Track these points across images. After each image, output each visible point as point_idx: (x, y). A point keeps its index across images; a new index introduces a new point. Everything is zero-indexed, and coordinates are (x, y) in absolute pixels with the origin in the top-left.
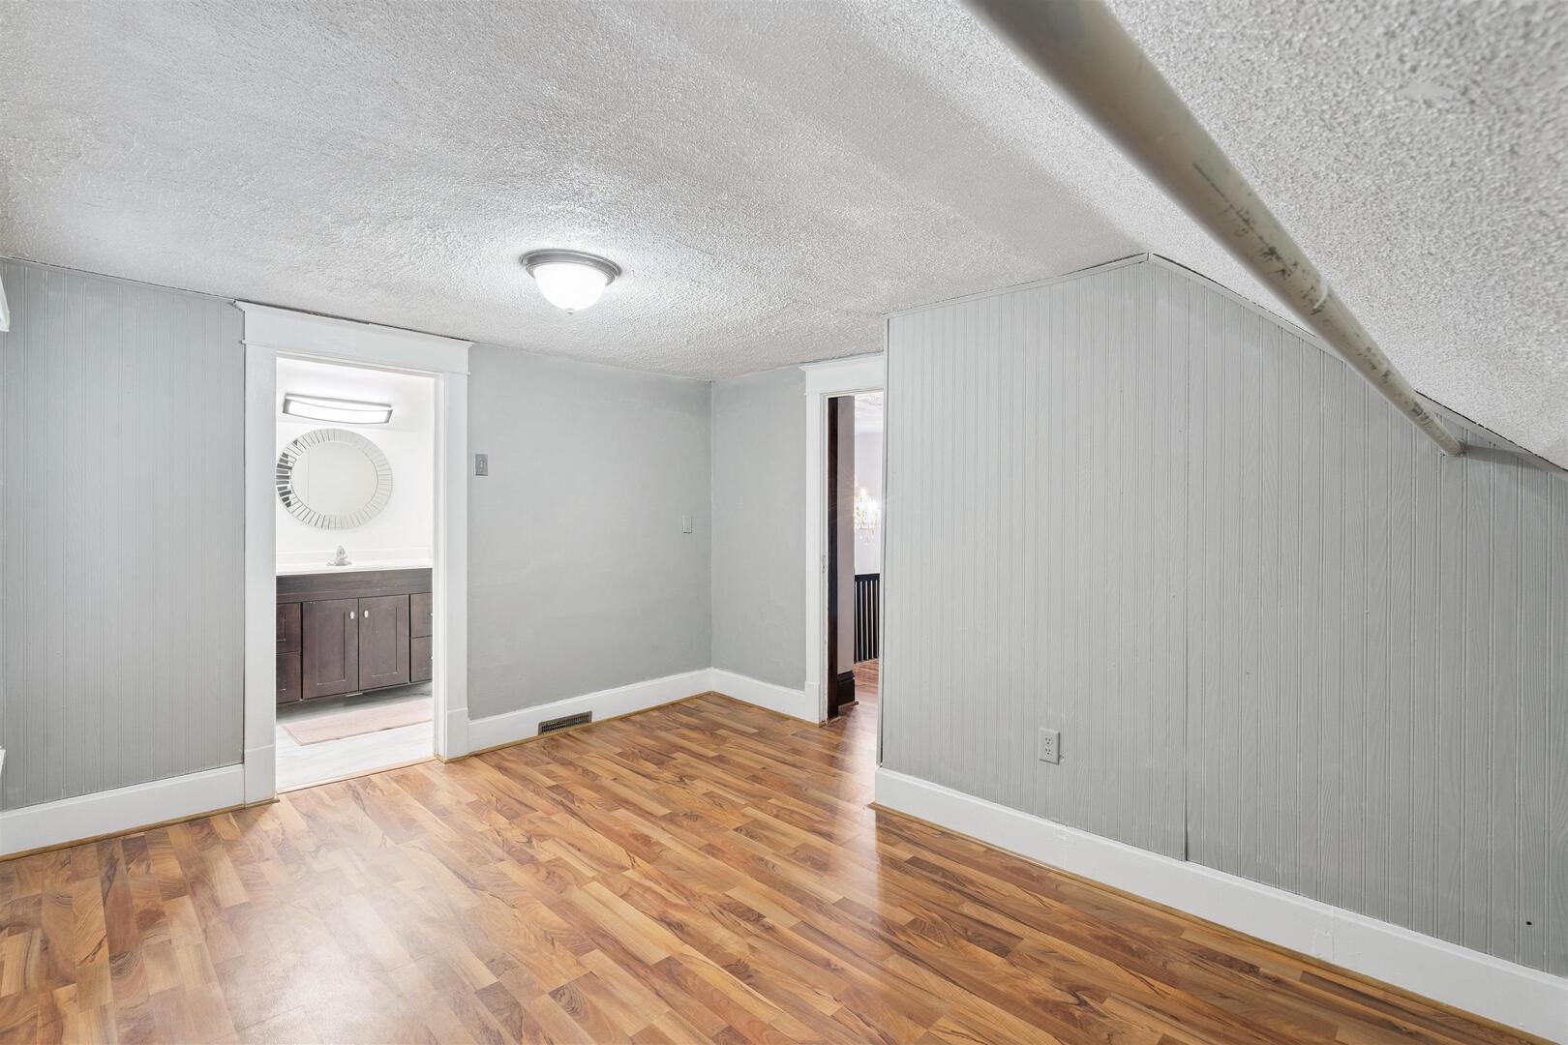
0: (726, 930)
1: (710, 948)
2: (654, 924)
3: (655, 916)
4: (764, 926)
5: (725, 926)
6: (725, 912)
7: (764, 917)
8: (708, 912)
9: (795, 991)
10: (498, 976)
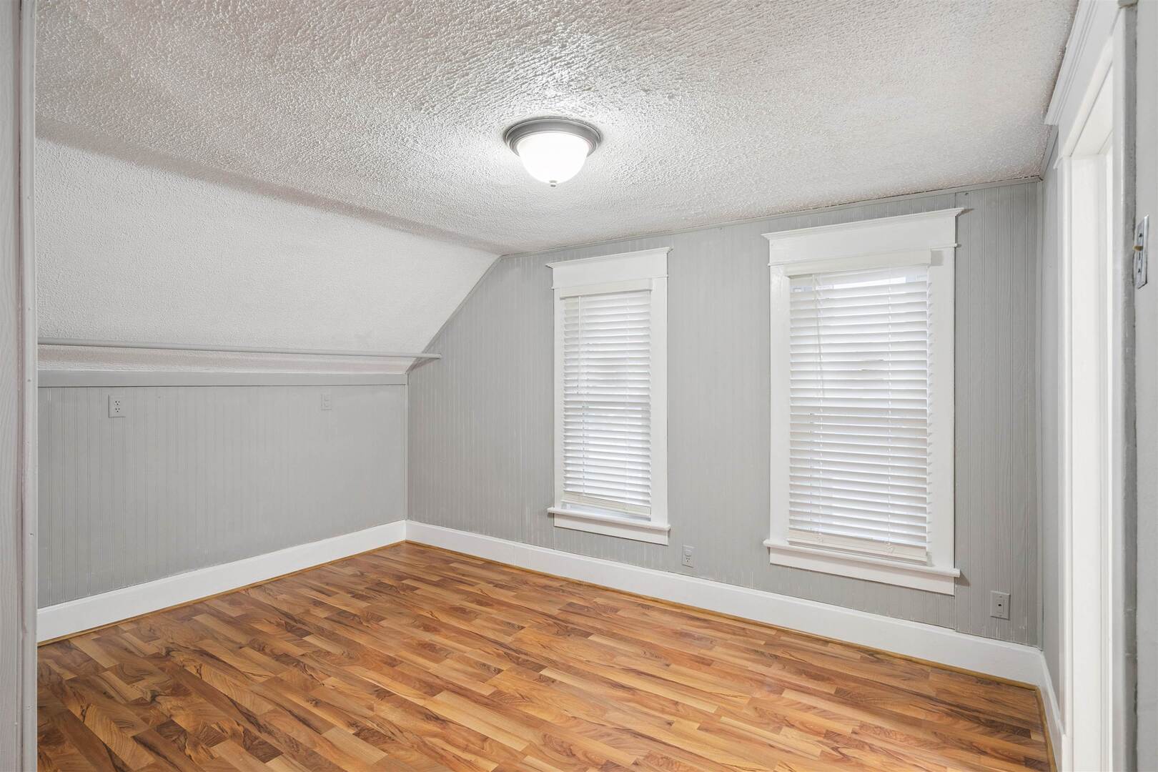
0: (390, 719)
1: (404, 705)
2: (450, 717)
3: (451, 724)
4: (357, 726)
5: (391, 723)
6: (390, 734)
7: (353, 734)
8: (404, 733)
9: (348, 686)
10: (541, 675)
